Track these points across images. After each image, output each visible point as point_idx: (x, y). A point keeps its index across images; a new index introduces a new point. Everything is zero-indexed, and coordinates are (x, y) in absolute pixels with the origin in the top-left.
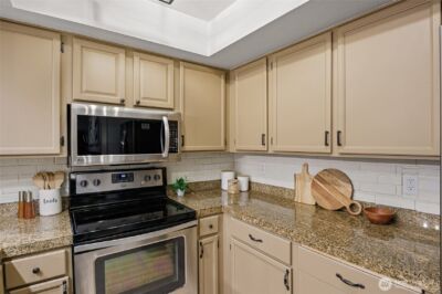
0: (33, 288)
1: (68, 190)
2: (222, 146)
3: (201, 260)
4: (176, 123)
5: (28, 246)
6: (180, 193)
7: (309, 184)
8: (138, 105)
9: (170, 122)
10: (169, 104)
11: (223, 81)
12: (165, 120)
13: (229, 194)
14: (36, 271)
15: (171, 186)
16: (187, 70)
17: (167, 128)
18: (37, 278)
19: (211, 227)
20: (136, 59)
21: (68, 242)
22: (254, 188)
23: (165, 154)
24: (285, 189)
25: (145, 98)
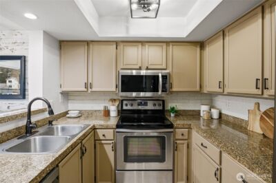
0: (103, 142)
1: (120, 107)
2: (198, 89)
3: (176, 152)
4: (166, 76)
5: (102, 125)
6: (172, 115)
7: (258, 118)
8: (147, 69)
9: (162, 76)
10: (164, 67)
11: (198, 49)
12: (160, 75)
13: (204, 119)
14: (104, 135)
15: (168, 110)
16: (175, 47)
17: (160, 79)
18: (103, 138)
19: (183, 135)
20: (147, 46)
21: (114, 127)
22: (223, 117)
23: (160, 93)
24: (243, 120)
25: (151, 65)
